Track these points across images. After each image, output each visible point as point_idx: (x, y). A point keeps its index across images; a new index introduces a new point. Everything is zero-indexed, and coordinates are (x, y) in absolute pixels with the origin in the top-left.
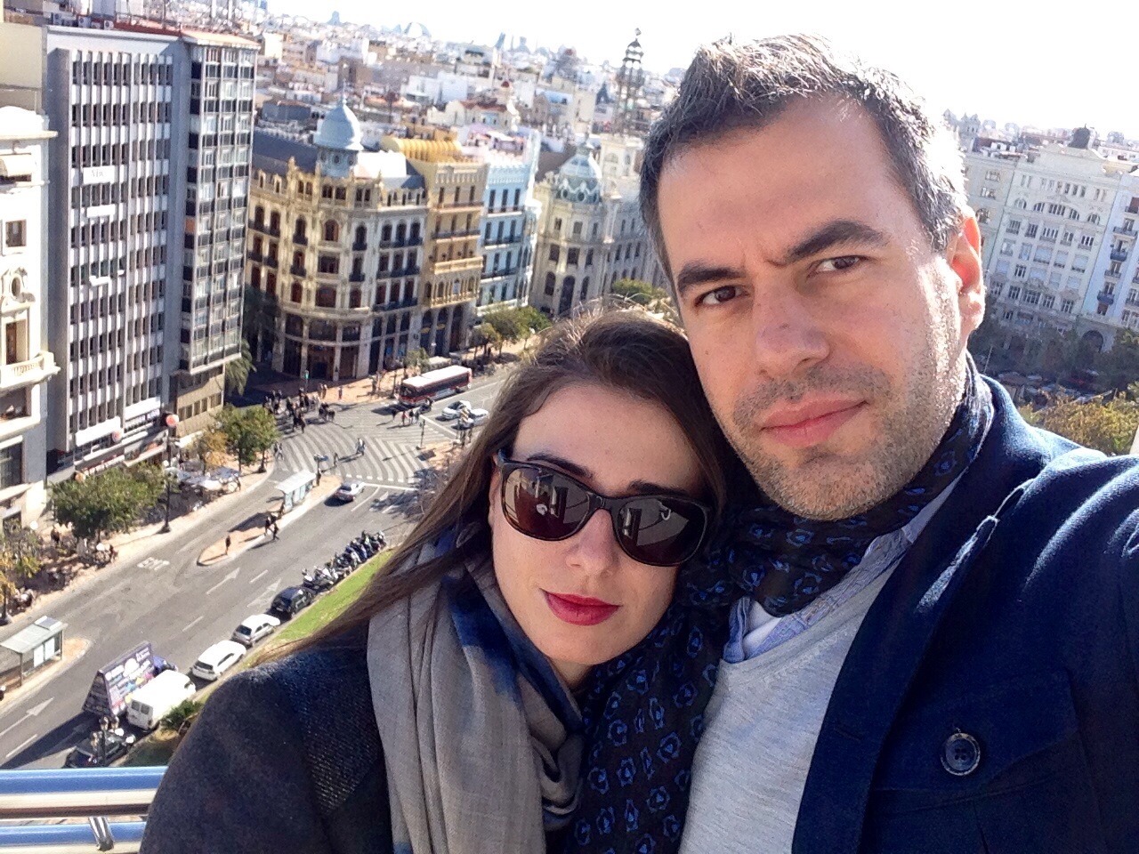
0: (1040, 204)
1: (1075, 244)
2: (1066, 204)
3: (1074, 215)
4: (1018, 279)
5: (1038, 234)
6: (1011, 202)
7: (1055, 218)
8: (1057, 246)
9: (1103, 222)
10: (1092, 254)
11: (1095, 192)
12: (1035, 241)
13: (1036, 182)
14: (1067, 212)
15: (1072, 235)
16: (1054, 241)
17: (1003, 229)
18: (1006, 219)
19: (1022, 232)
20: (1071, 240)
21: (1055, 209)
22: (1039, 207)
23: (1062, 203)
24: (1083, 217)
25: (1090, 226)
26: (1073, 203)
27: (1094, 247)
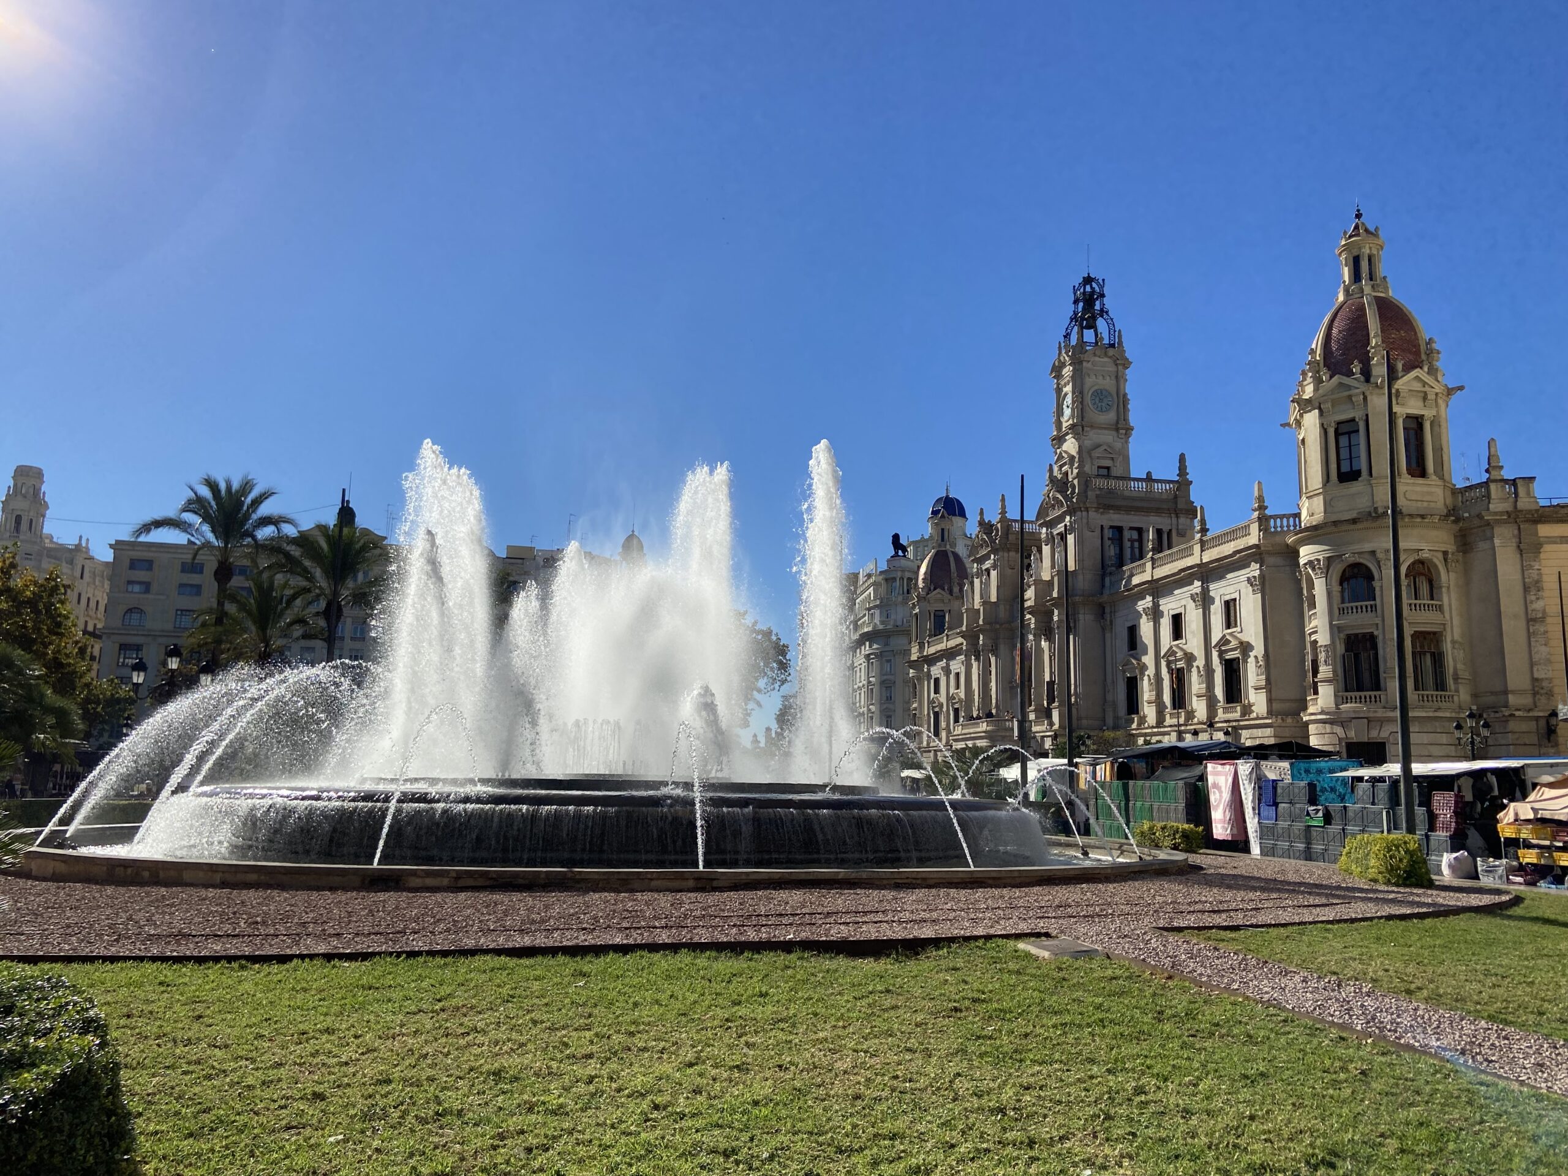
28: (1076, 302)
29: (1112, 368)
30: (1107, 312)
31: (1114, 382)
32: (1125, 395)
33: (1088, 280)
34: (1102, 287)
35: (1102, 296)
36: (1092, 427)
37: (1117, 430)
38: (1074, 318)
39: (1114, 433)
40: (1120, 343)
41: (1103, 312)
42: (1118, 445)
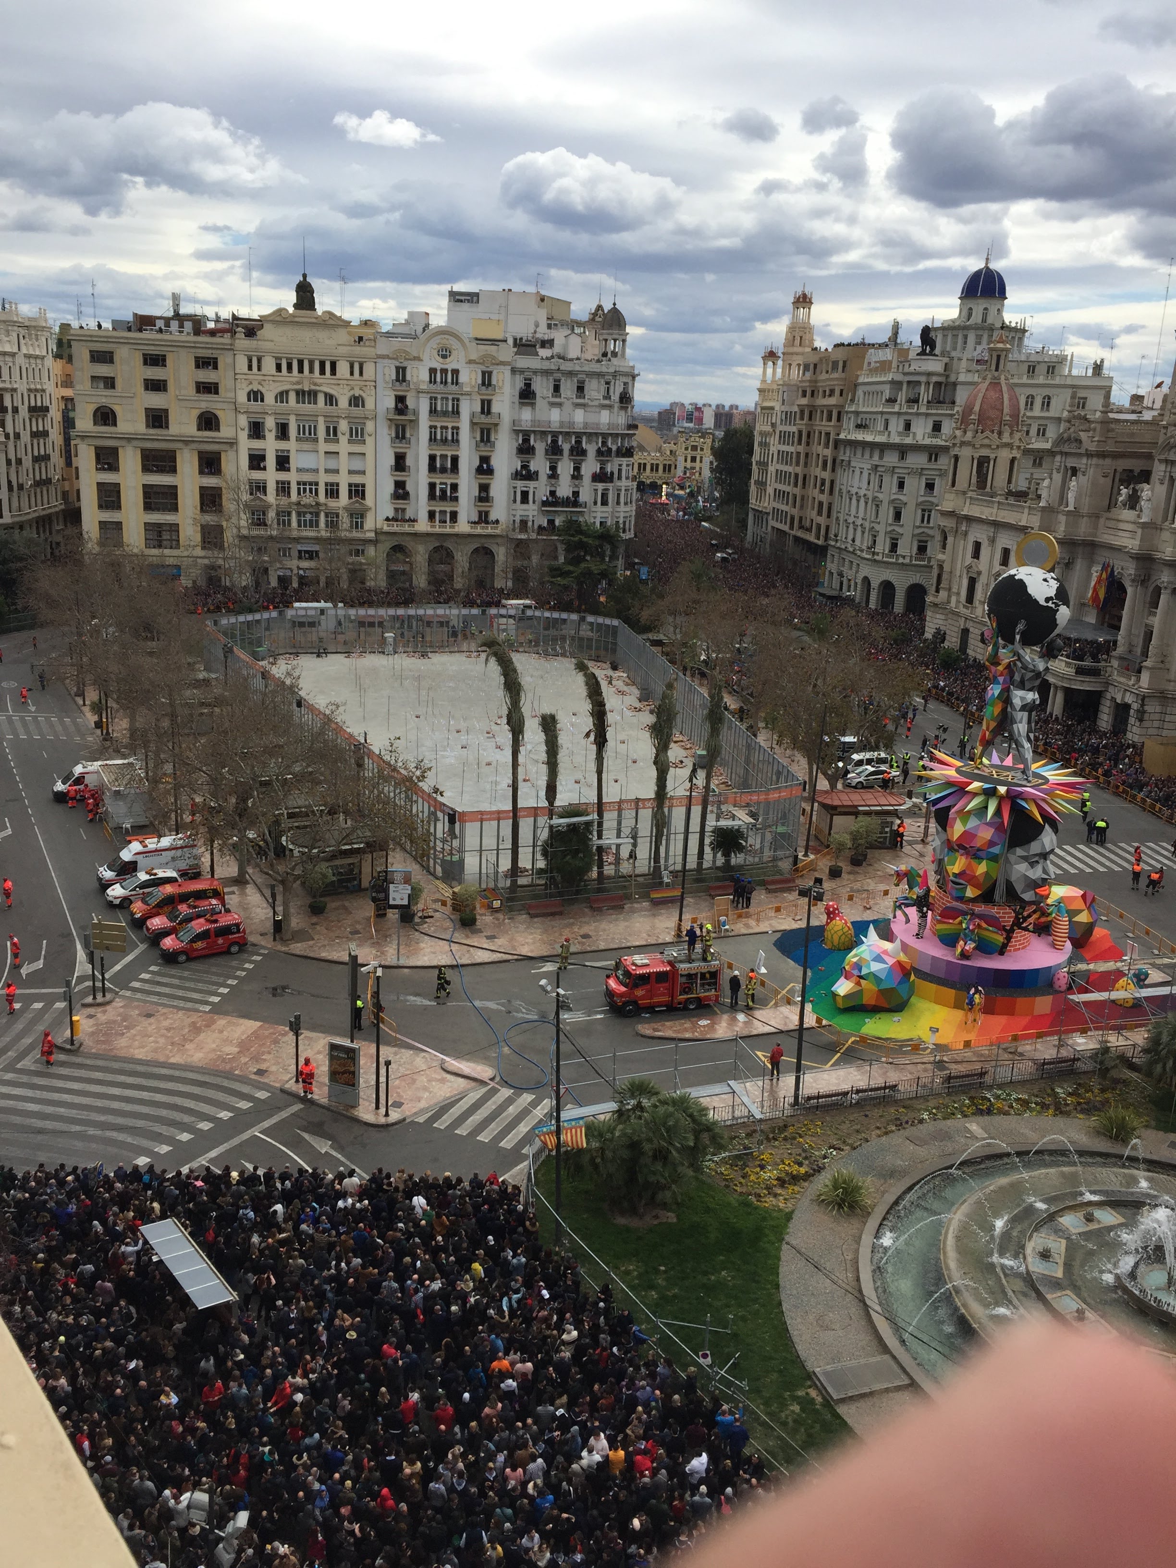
0: (281, 393)
1: (343, 439)
2: (317, 388)
3: (331, 400)
4: (284, 501)
5: (293, 431)
6: (242, 398)
7: (307, 408)
8: (323, 447)
9: (370, 404)
10: (368, 448)
11: (348, 365)
12: (291, 445)
13: (269, 365)
14: (321, 398)
15: (335, 429)
16: (316, 440)
17: (243, 436)
18: (243, 421)
19: (270, 436)
20: (335, 434)
21: (307, 395)
22: (282, 396)
23: (313, 387)
24: (343, 402)
25: (357, 411)
26: (326, 384)
27: (369, 440)
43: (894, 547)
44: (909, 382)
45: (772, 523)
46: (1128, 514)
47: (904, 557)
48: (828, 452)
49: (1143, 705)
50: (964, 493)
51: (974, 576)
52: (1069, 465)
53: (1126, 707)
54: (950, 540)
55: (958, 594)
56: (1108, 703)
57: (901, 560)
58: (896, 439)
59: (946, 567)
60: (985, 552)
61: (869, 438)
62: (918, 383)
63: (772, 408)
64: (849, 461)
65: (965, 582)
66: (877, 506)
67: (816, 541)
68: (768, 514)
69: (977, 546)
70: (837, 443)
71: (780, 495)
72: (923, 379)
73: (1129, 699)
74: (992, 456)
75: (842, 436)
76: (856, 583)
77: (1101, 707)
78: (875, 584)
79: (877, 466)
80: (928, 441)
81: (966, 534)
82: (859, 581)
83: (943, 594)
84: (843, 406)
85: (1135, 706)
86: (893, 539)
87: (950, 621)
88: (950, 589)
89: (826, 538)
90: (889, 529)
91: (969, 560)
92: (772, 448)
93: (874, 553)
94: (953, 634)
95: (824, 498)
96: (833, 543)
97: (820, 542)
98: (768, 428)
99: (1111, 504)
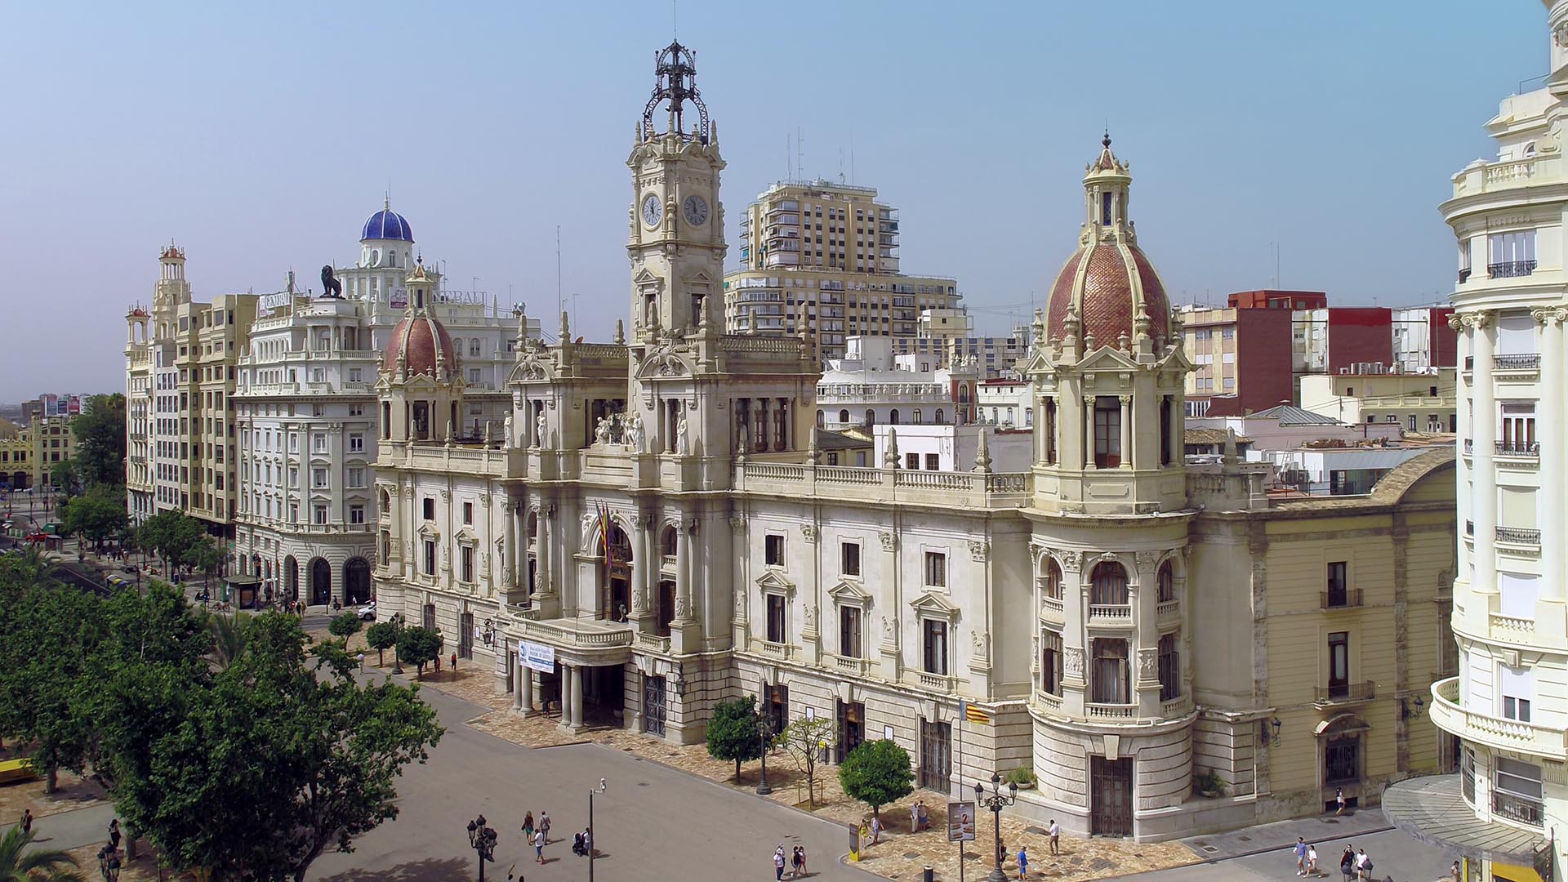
28: (660, 72)
29: (708, 171)
30: (698, 95)
31: (708, 188)
32: (720, 204)
33: (676, 48)
34: (692, 62)
35: (691, 72)
36: (688, 245)
37: (712, 248)
38: (660, 94)
39: (708, 252)
40: (714, 138)
41: (692, 94)
42: (712, 268)
43: (321, 517)
44: (314, 327)
45: (158, 504)
46: (611, 449)
47: (336, 527)
48: (222, 414)
49: (681, 676)
50: (403, 445)
51: (432, 540)
52: (531, 399)
53: (660, 680)
54: (393, 501)
55: (414, 565)
56: (635, 678)
57: (333, 531)
58: (305, 391)
59: (394, 533)
60: (440, 509)
61: (273, 392)
62: (327, 327)
63: (145, 373)
64: (251, 422)
65: (421, 549)
66: (294, 470)
67: (219, 520)
68: (153, 494)
69: (429, 505)
70: (233, 404)
71: (165, 471)
72: (331, 324)
73: (661, 669)
74: (430, 401)
75: (238, 394)
76: (278, 565)
77: (627, 685)
78: (303, 564)
79: (287, 425)
80: (348, 392)
81: (413, 492)
82: (282, 563)
83: (394, 566)
84: (235, 362)
85: (672, 678)
86: (319, 507)
87: (408, 598)
88: (401, 559)
89: (232, 513)
90: (313, 495)
91: (421, 521)
92: (149, 417)
93: (297, 526)
94: (414, 613)
95: (222, 468)
96: (241, 520)
97: (223, 521)
98: (144, 396)
99: (590, 440)
